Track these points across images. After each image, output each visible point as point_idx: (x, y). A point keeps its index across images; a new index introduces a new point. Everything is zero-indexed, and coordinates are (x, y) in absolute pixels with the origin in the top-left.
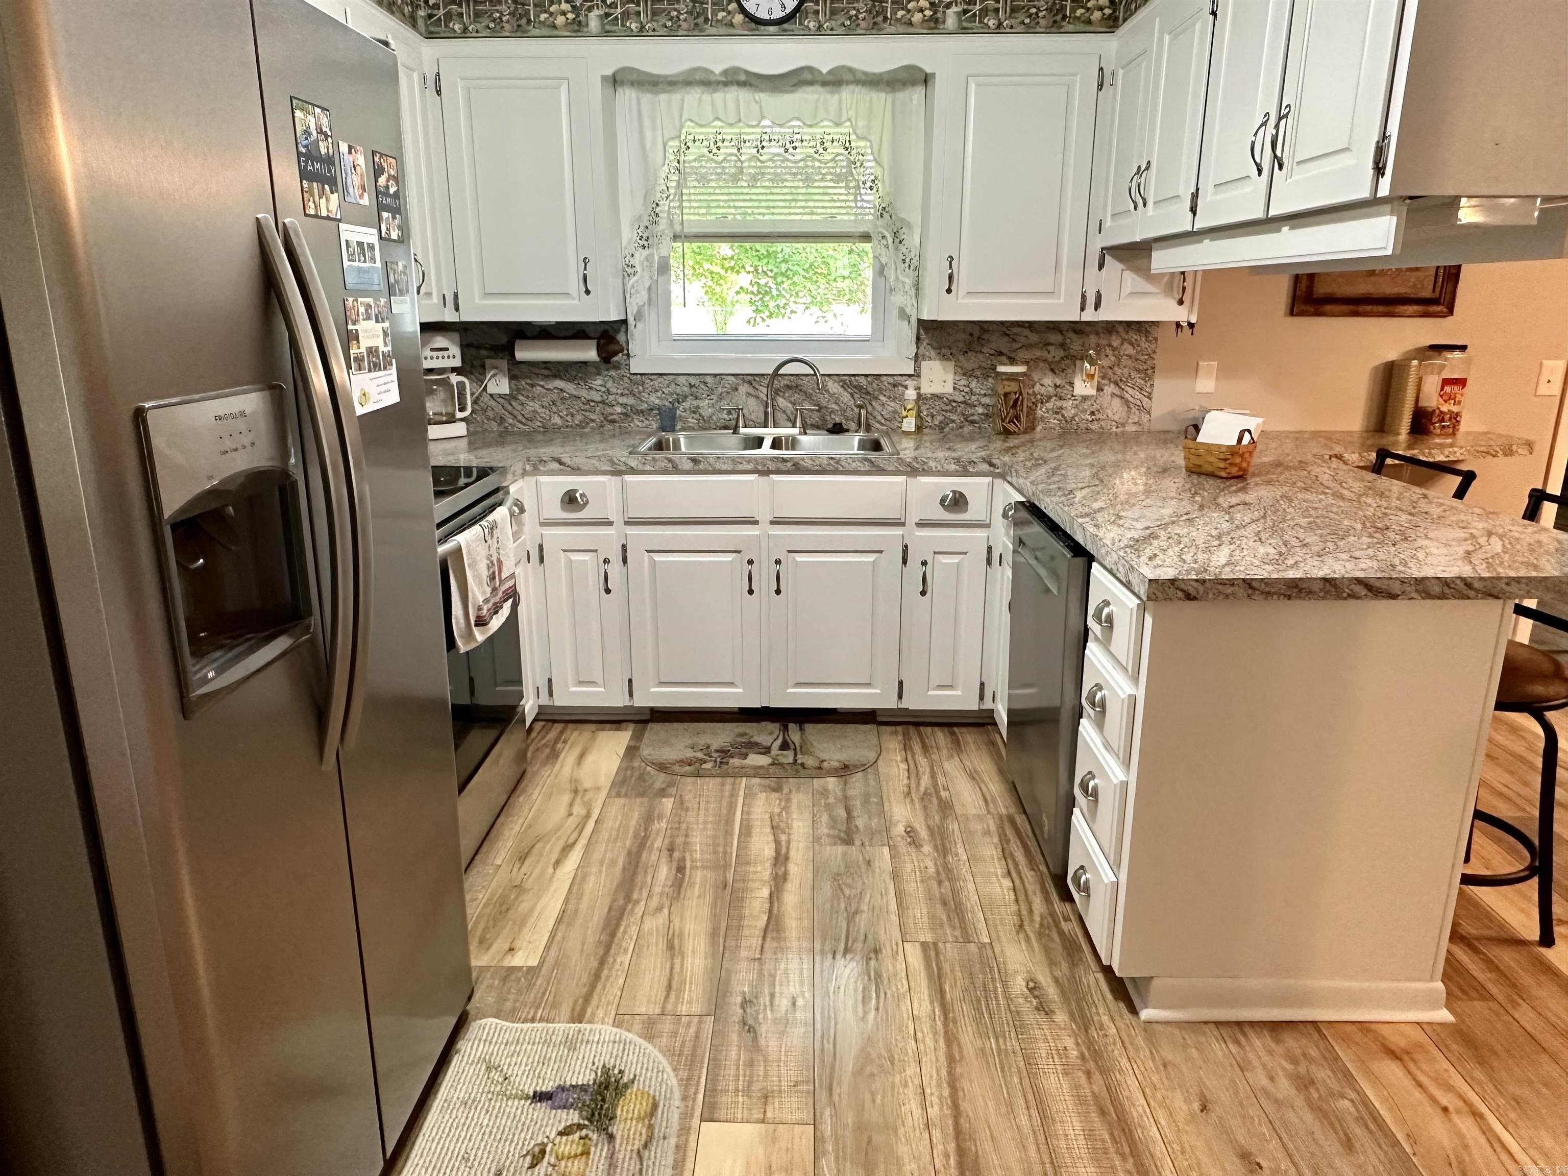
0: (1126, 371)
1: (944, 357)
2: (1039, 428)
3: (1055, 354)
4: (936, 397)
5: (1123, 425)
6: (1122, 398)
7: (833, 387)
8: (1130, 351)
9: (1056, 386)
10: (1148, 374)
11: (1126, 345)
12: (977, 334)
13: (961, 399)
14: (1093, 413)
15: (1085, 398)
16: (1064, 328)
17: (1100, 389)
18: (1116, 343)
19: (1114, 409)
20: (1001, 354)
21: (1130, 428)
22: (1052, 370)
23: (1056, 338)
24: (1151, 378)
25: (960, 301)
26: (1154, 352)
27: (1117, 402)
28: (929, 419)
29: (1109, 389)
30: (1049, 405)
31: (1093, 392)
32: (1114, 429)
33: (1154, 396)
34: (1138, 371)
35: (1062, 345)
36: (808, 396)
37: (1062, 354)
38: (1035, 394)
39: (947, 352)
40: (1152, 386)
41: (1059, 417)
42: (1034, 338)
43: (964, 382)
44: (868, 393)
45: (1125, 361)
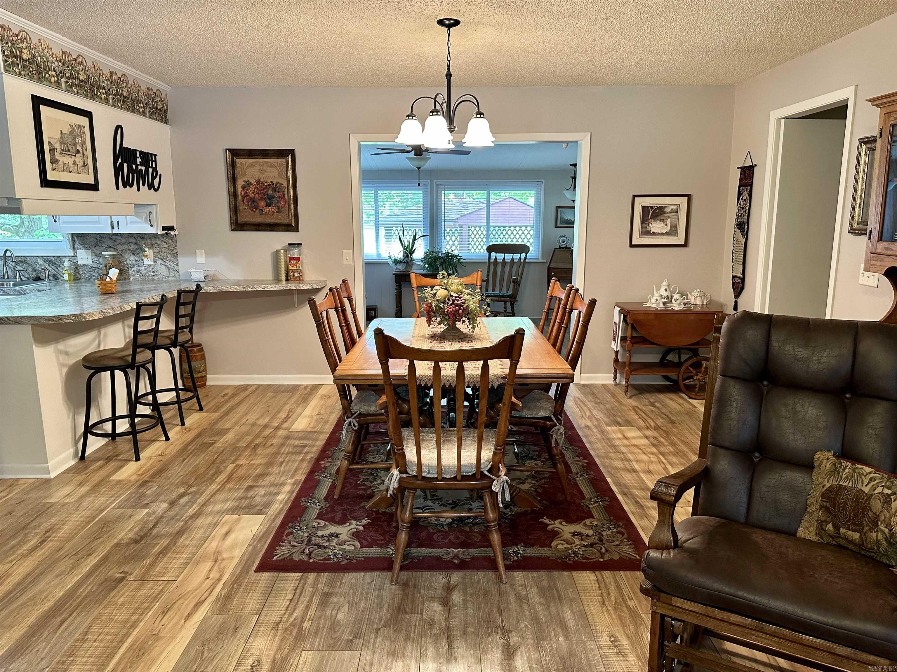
0: (165, 254)
1: (86, 249)
2: (131, 279)
3: (133, 247)
4: (85, 265)
5: (168, 277)
6: (166, 266)
7: (40, 261)
8: (166, 246)
9: (136, 261)
10: (175, 255)
11: (163, 243)
12: (99, 239)
13: (96, 266)
14: (154, 272)
15: (149, 266)
16: (136, 237)
17: (155, 262)
18: (159, 243)
19: (163, 271)
20: (110, 247)
21: (171, 279)
22: (133, 254)
23: (132, 240)
24: (176, 257)
25: (61, 225)
26: (176, 246)
27: (163, 267)
28: (83, 275)
29: (159, 262)
30: (135, 269)
31: (153, 263)
32: (164, 279)
33: (179, 264)
34: (170, 254)
35: (136, 244)
36: (30, 265)
37: (136, 247)
38: (127, 264)
39: (86, 246)
40: (178, 260)
41: (139, 274)
42: (123, 240)
43: (96, 259)
44: (55, 264)
45: (164, 250)
